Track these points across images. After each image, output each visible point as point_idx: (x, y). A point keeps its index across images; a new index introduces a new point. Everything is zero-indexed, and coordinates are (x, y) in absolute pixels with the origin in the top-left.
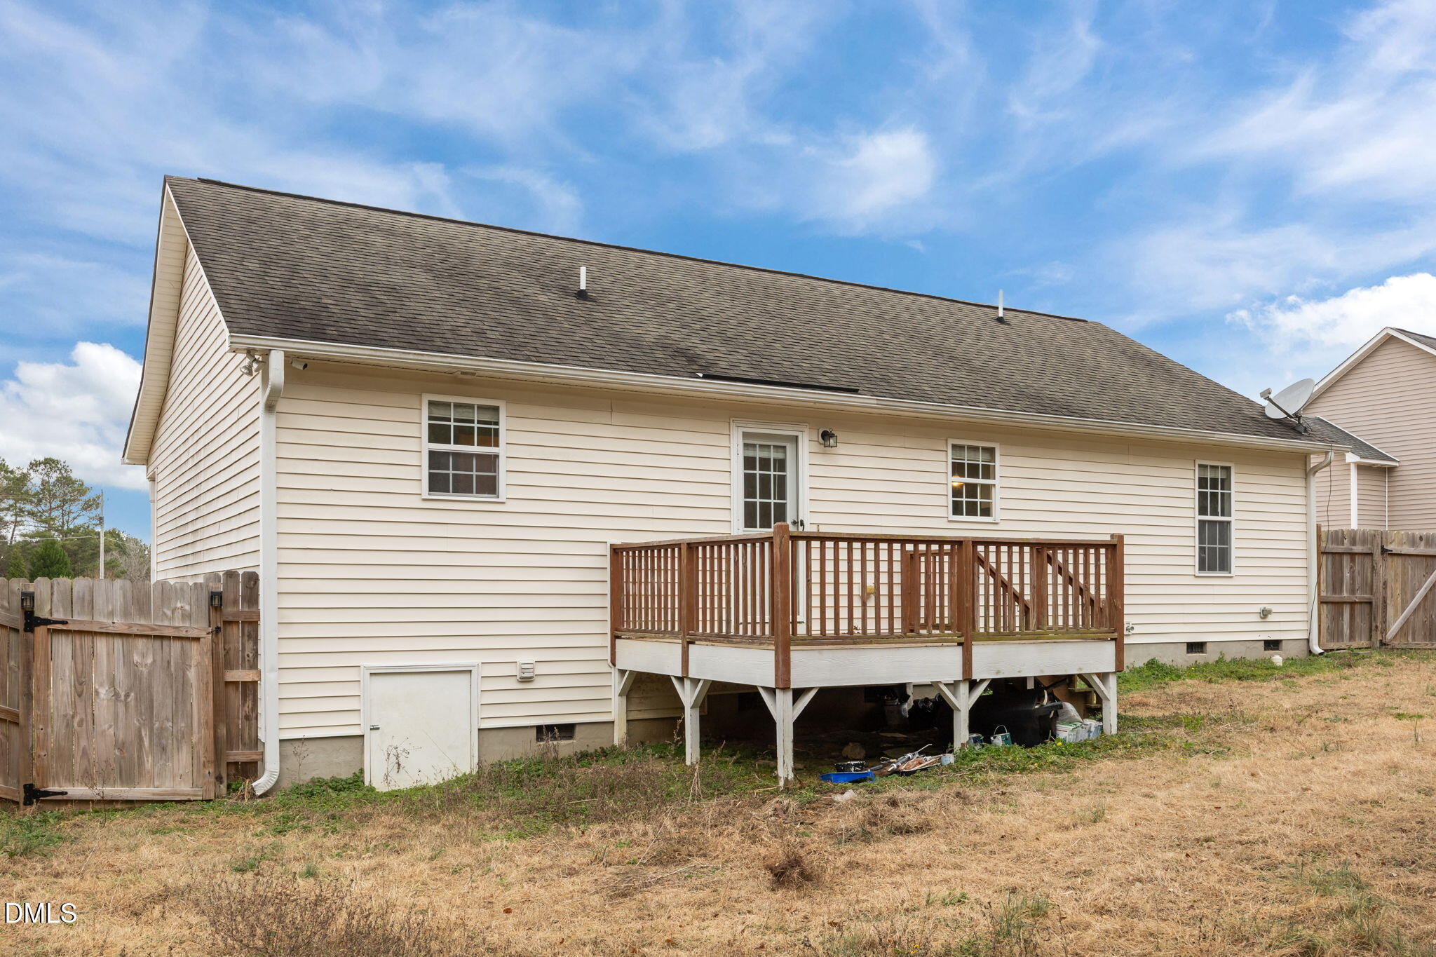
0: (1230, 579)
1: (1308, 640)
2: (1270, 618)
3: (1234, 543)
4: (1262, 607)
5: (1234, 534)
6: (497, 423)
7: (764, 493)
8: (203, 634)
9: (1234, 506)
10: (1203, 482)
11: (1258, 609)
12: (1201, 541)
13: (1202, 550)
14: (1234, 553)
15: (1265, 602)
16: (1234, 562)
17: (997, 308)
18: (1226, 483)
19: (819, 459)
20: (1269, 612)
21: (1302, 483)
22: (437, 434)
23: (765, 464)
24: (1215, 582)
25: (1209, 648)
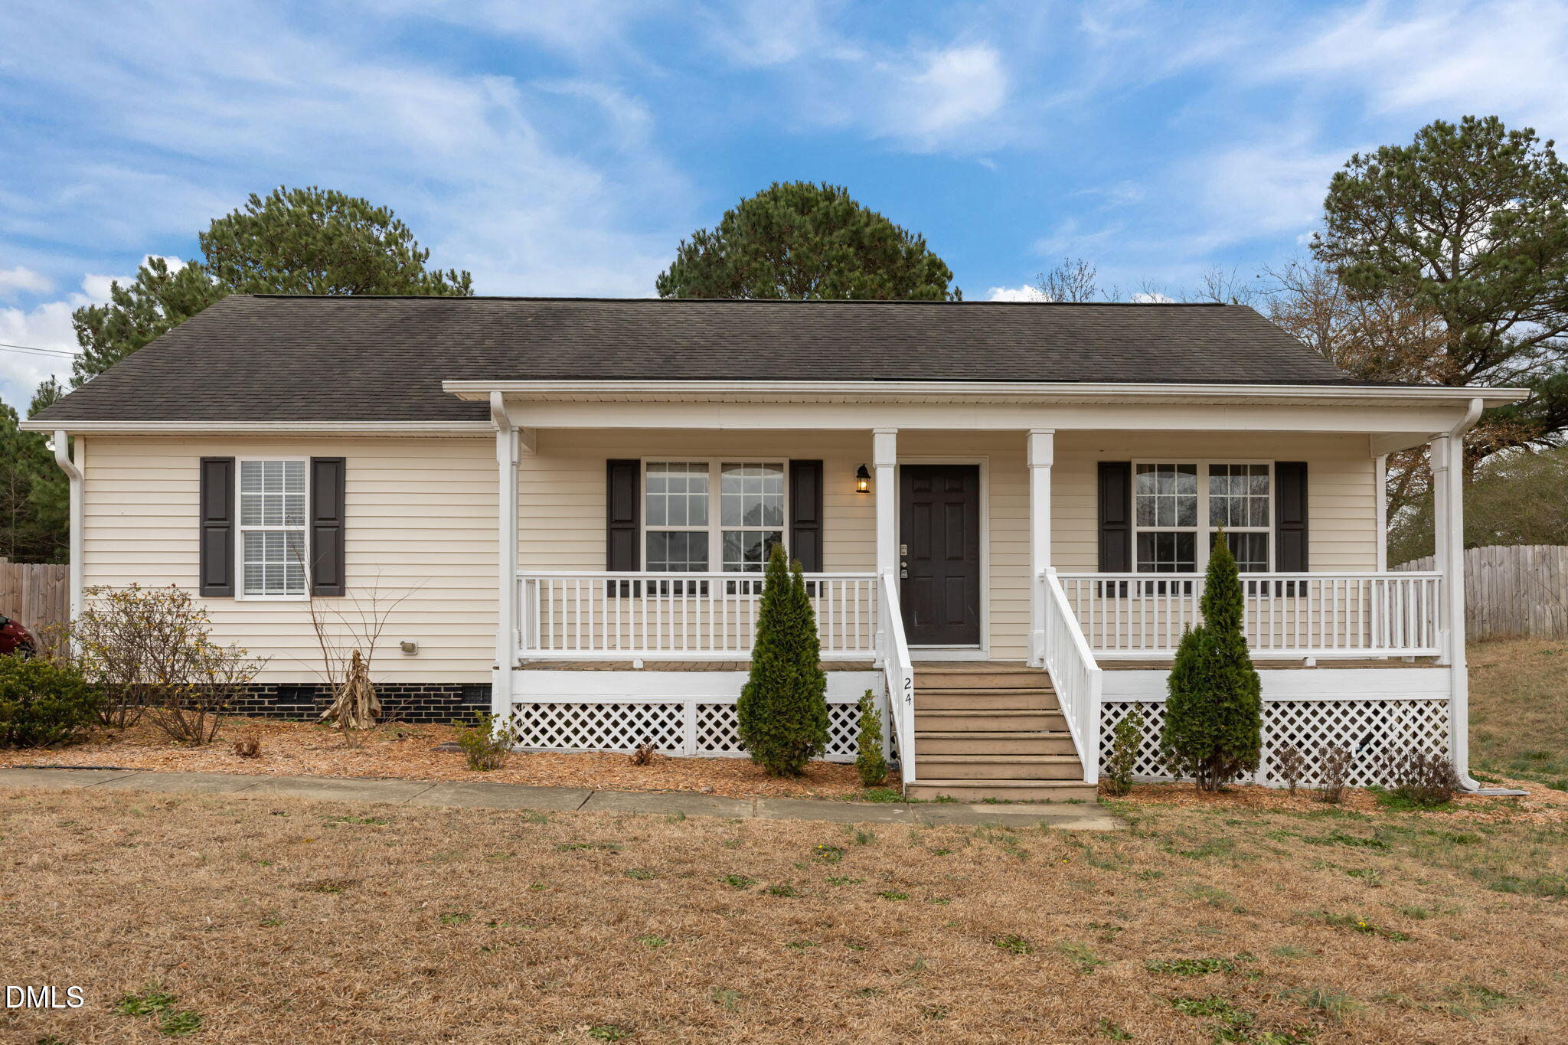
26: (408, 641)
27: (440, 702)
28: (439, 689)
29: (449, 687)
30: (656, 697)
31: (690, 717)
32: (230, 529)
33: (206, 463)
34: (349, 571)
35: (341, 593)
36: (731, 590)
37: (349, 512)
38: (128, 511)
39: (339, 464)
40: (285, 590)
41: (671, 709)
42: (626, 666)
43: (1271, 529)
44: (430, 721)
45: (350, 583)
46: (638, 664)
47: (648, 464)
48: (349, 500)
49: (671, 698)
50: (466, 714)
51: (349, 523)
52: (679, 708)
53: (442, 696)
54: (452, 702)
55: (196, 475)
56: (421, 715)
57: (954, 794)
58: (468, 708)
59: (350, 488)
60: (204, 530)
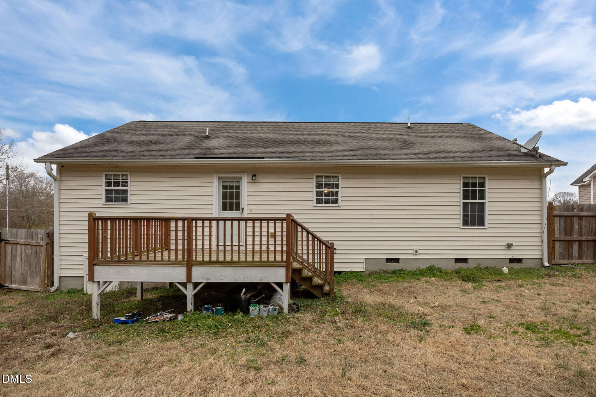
0: (485, 230)
1: (542, 259)
2: (513, 248)
3: (487, 213)
4: (507, 242)
5: (487, 208)
6: (127, 180)
7: (231, 198)
8: (44, 245)
9: (487, 195)
10: (465, 185)
11: (504, 243)
12: (464, 211)
13: (464, 216)
14: (487, 217)
15: (510, 241)
16: (487, 221)
17: (408, 124)
18: (483, 185)
19: (250, 185)
20: (512, 245)
21: (538, 182)
22: (108, 184)
23: (231, 187)
24: (474, 231)
25: (469, 261)
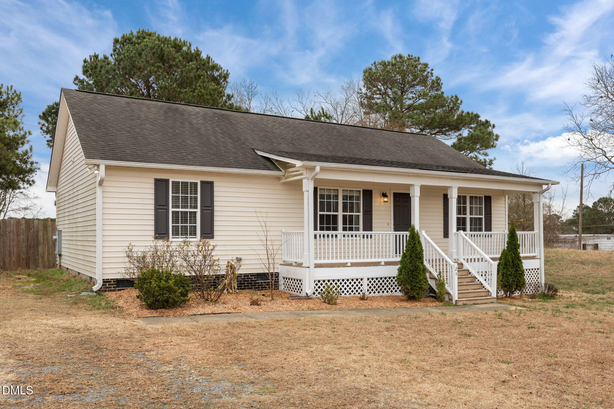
26: (239, 257)
27: (249, 281)
28: (248, 276)
29: (252, 275)
30: (355, 276)
31: (365, 282)
32: (167, 210)
33: (157, 181)
34: (216, 228)
35: (212, 237)
36: (344, 236)
37: (215, 204)
38: (122, 201)
39: (211, 184)
40: (189, 236)
41: (359, 280)
42: (344, 265)
43: (483, 217)
44: (245, 289)
45: (215, 233)
46: (349, 264)
47: (320, 189)
48: (216, 199)
49: (359, 276)
50: (258, 285)
51: (216, 209)
52: (362, 279)
53: (249, 278)
54: (253, 281)
55: (152, 186)
56: (242, 286)
57: (467, 302)
58: (259, 283)
59: (215, 194)
60: (156, 210)
